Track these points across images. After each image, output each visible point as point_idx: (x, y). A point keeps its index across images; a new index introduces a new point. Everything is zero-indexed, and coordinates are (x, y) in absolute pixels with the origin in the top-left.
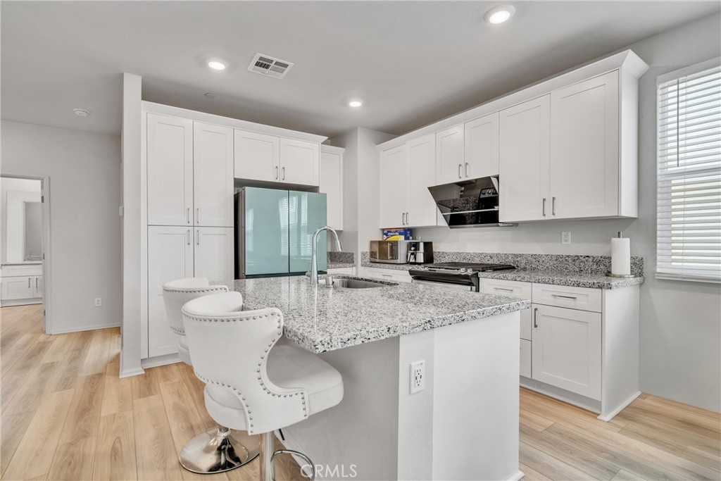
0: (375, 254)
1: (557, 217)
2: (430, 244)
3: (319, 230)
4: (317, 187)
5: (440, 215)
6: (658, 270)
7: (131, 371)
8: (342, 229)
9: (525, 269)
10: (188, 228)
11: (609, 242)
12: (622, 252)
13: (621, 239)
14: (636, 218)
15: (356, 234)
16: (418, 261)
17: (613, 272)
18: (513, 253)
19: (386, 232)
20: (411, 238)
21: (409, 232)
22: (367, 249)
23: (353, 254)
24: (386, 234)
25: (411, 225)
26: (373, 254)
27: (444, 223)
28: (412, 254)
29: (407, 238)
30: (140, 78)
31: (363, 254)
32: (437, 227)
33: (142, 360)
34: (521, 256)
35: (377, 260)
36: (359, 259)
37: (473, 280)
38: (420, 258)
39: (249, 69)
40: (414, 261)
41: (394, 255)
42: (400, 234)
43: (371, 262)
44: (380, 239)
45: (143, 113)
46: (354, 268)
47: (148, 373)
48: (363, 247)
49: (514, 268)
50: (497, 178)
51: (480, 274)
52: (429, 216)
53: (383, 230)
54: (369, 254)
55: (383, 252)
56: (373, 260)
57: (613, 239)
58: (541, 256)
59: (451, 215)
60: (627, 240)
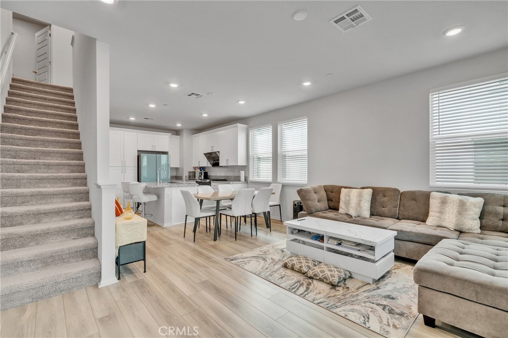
2: (207, 173)
3: (160, 169)
4: (168, 152)
5: (209, 163)
8: (179, 167)
11: (239, 172)
14: (246, 166)
15: (183, 169)
19: (195, 168)
21: (202, 168)
22: (188, 175)
23: (182, 176)
25: (201, 166)
26: (190, 176)
27: (211, 166)
28: (200, 176)
29: (201, 170)
31: (186, 176)
36: (184, 178)
38: (203, 178)
40: (200, 178)
41: (195, 176)
43: (189, 179)
44: (193, 171)
48: (185, 174)
50: (219, 152)
52: (205, 163)
55: (192, 176)
57: (241, 171)
60: (244, 172)
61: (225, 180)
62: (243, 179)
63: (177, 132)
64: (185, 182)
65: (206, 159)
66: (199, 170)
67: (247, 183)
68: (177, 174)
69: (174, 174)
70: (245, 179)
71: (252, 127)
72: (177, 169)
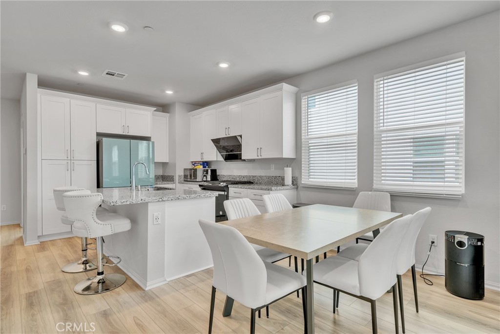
0: (187, 176)
1: (263, 157)
2: (215, 170)
3: (136, 163)
4: (150, 137)
5: (219, 154)
6: (303, 182)
7: (31, 242)
8: (168, 162)
9: (257, 183)
10: (67, 161)
11: (283, 169)
12: (288, 173)
13: (288, 168)
14: (295, 159)
15: (175, 165)
16: (208, 180)
17: (286, 184)
18: (253, 175)
19: (194, 163)
20: (207, 167)
21: (206, 164)
22: (182, 174)
23: (173, 176)
24: (194, 165)
25: (205, 160)
26: (185, 176)
27: (222, 159)
28: (205, 176)
29: (204, 167)
30: (37, 76)
31: (179, 176)
32: (217, 161)
33: (38, 237)
34: (256, 176)
35: (189, 180)
36: (177, 179)
37: (225, 189)
38: (209, 178)
39: (103, 75)
40: (205, 180)
41: (195, 176)
42: (201, 165)
43: (184, 181)
44: (191, 167)
45: (39, 95)
46: (174, 184)
47: (42, 243)
48: (179, 172)
49: (252, 183)
50: (241, 136)
51: (229, 186)
52: (213, 155)
53: (192, 162)
54: (183, 176)
55: (190, 176)
56: (186, 179)
57: (285, 168)
58: (263, 176)
59: (226, 154)
60: (290, 169)
61: (250, 183)
62: (288, 180)
63: (164, 107)
64: (178, 185)
65: (216, 149)
66: (202, 167)
67: (297, 188)
68: (164, 171)
69: (160, 172)
70: (293, 182)
71: (307, 92)
72: (164, 165)
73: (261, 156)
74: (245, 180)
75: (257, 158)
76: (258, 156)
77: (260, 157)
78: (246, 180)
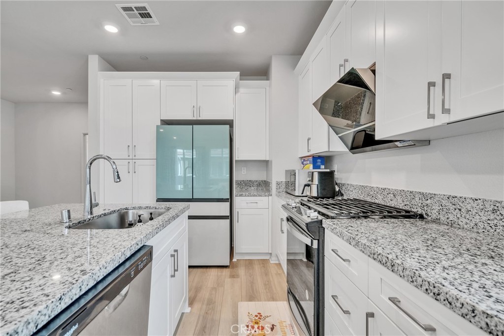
9: (436, 221)
18: (421, 191)
20: (323, 167)
22: (283, 179)
30: (98, 56)
31: (278, 184)
34: (432, 196)
49: (421, 217)
73: (446, 111)
74: (398, 203)
75: (430, 123)
76: (431, 116)
77: (442, 119)
78: (401, 206)
